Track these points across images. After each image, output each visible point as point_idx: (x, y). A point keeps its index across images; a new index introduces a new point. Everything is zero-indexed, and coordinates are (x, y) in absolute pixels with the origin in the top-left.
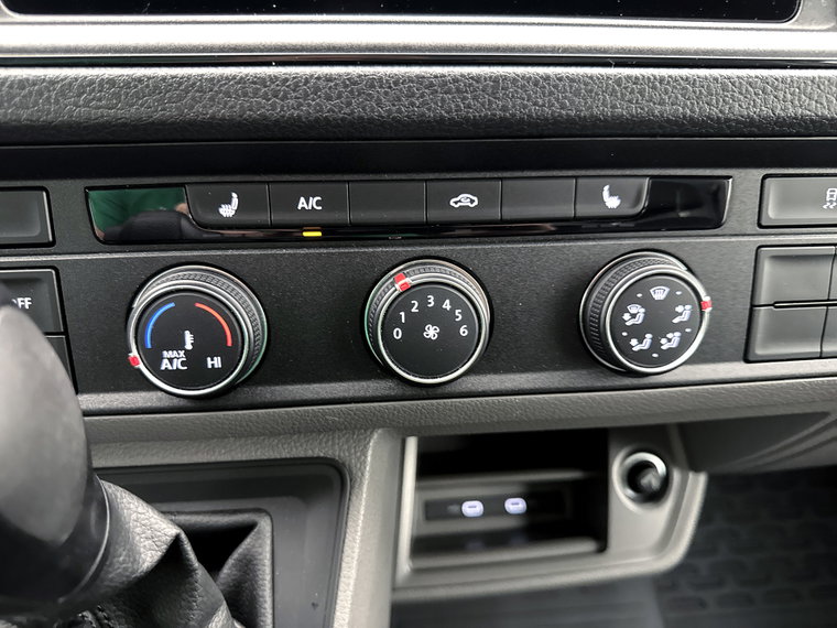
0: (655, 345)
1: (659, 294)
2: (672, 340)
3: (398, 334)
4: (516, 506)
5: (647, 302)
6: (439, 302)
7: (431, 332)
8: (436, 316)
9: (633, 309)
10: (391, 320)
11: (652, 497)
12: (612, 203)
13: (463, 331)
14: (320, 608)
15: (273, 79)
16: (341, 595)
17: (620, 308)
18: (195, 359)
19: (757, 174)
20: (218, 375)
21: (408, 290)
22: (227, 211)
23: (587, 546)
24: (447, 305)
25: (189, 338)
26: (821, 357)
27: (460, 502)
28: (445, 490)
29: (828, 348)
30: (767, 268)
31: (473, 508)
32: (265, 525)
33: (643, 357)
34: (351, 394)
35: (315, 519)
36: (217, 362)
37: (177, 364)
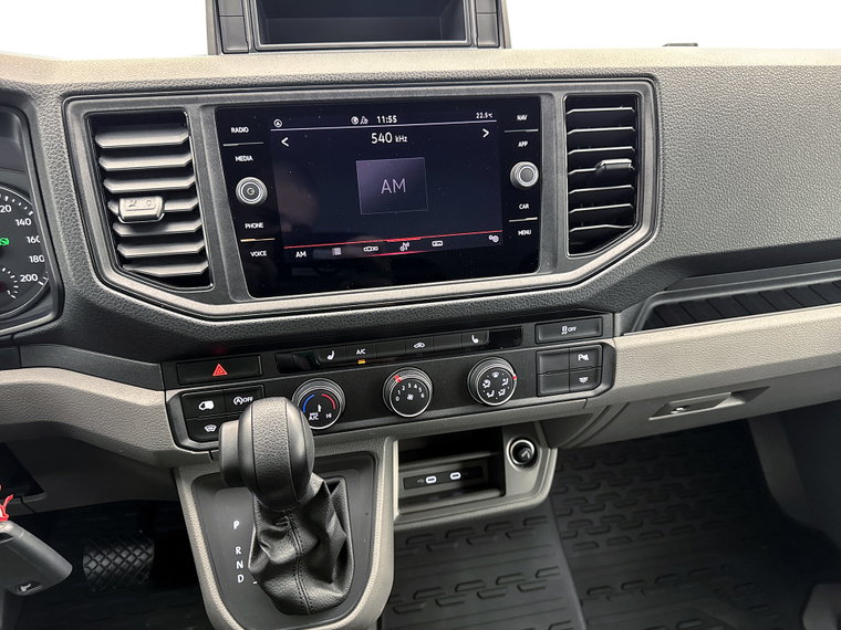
0: (496, 394)
1: (496, 375)
2: (502, 393)
3: (397, 399)
4: (456, 476)
5: (491, 379)
6: (412, 386)
7: (410, 397)
8: (412, 391)
9: (486, 381)
10: (395, 394)
11: (528, 464)
12: (476, 341)
13: (423, 396)
14: (370, 515)
15: (350, 315)
16: (378, 509)
17: (482, 381)
18: (322, 415)
19: (532, 325)
20: (330, 420)
21: (400, 382)
22: (330, 358)
23: (495, 493)
24: (416, 386)
25: (320, 407)
26: (570, 392)
27: (425, 476)
28: (416, 471)
29: (572, 389)
30: (541, 359)
31: (431, 480)
32: (343, 482)
33: (491, 400)
34: (378, 423)
35: (363, 478)
36: (330, 416)
37: (315, 417)
